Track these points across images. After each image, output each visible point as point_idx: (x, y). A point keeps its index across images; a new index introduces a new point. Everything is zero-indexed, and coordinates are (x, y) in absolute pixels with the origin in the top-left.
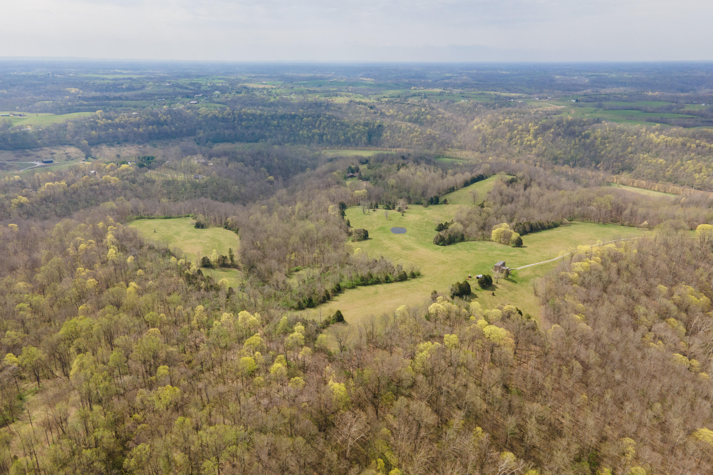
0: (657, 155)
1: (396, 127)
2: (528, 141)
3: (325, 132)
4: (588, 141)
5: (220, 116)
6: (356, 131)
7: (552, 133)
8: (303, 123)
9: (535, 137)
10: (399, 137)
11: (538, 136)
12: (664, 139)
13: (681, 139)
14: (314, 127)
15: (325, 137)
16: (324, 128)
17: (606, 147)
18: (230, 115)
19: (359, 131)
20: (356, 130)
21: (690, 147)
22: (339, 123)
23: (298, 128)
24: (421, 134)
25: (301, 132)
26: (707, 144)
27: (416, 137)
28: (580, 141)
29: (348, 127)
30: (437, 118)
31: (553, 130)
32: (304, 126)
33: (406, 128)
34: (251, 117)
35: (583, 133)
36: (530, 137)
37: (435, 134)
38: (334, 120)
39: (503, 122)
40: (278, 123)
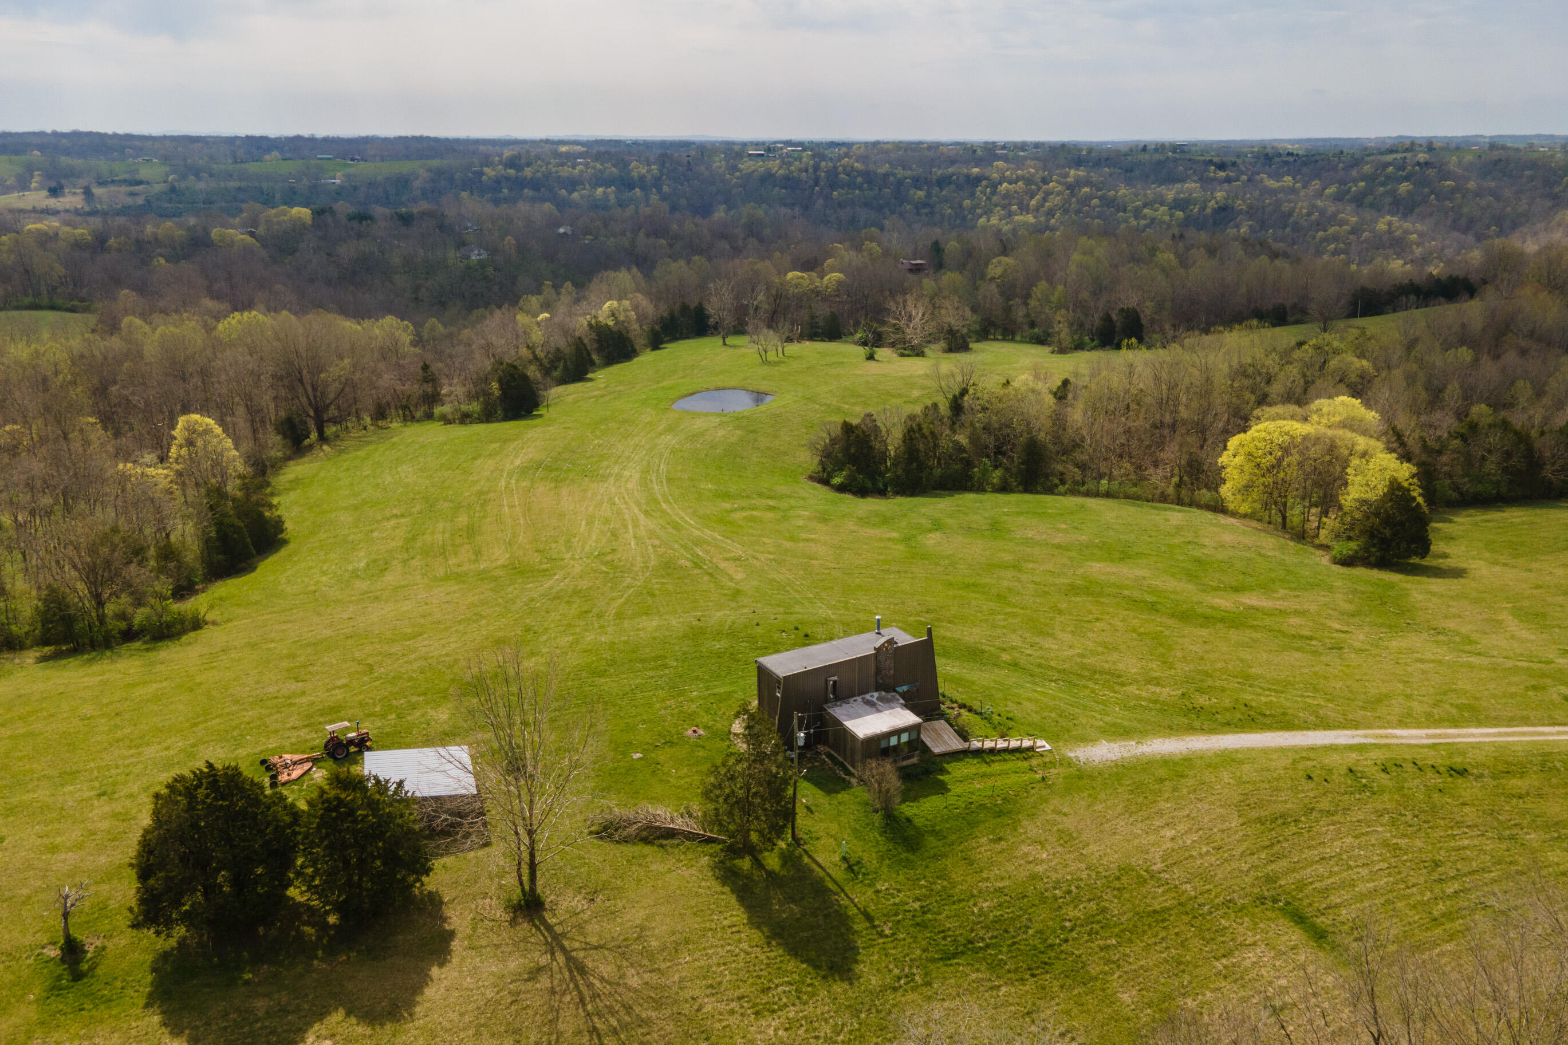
5: (781, 172)
6: (1143, 222)
8: (995, 198)
14: (1024, 208)
16: (1051, 213)
18: (806, 171)
19: (1153, 220)
20: (1145, 217)
22: (1101, 198)
23: (979, 211)
24: (1353, 231)
25: (982, 221)
27: (1336, 238)
30: (1432, 193)
32: (996, 206)
33: (1309, 214)
34: (859, 179)
37: (1407, 232)
40: (929, 195)
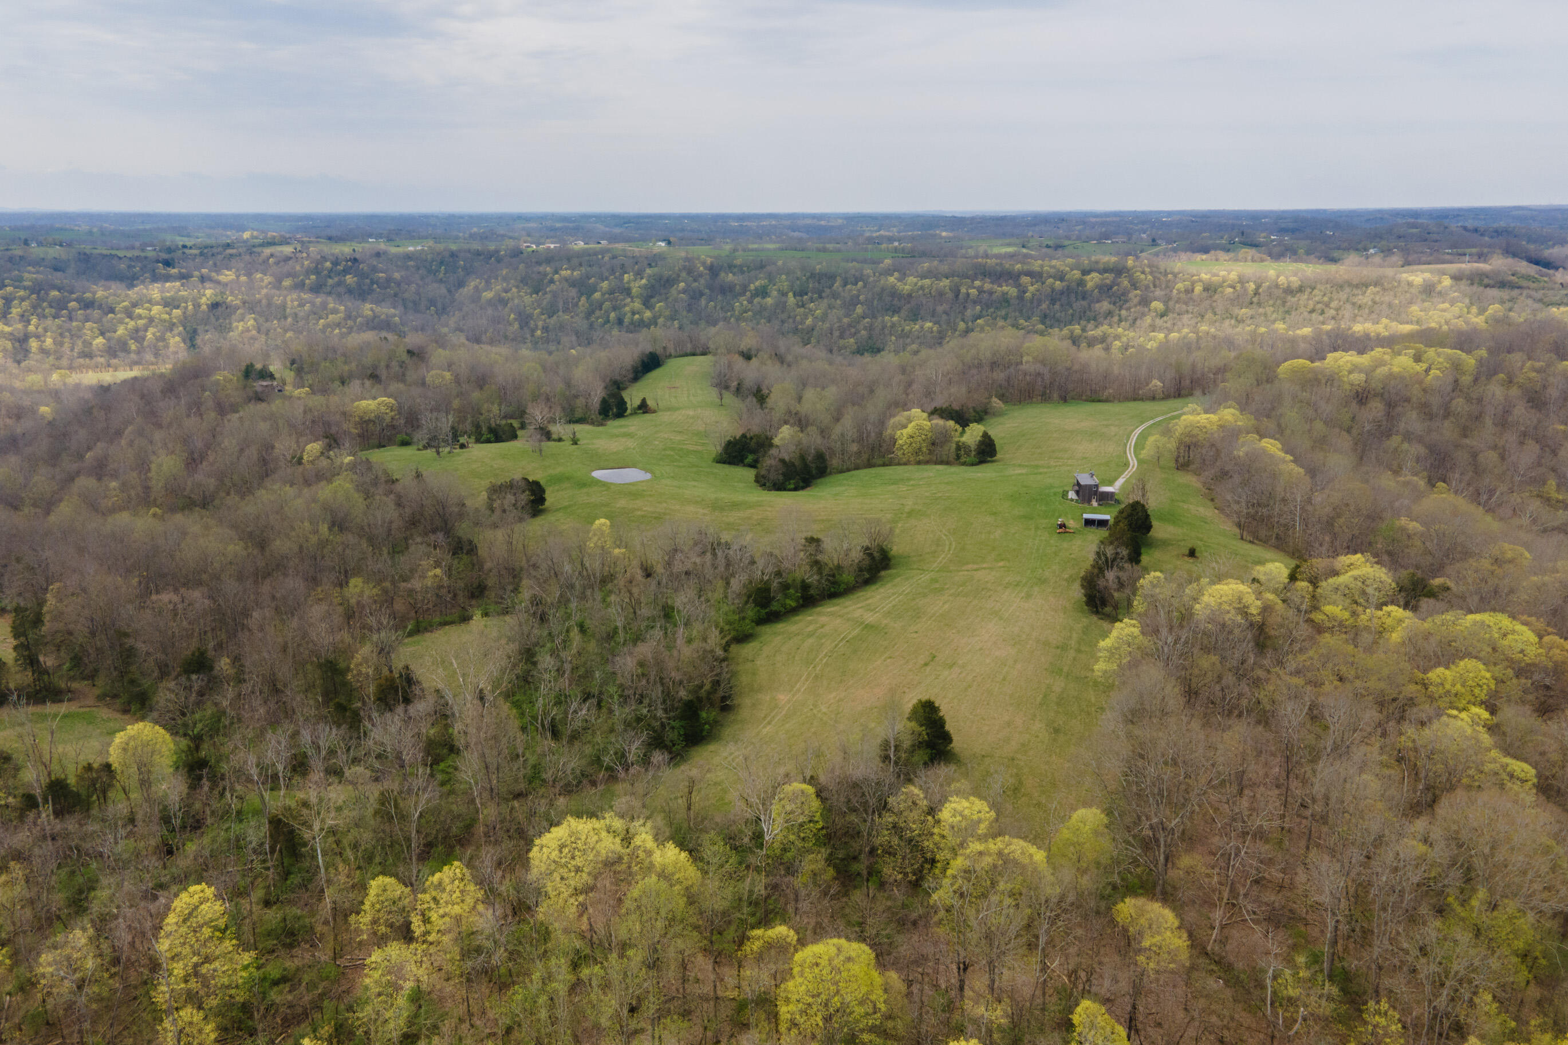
0: (915, 316)
1: (269, 305)
2: (634, 313)
3: (31, 328)
4: (769, 301)
7: (684, 291)
9: (647, 303)
10: (286, 331)
11: (653, 300)
12: (916, 284)
13: (946, 282)
15: (34, 344)
17: (811, 310)
21: (968, 294)
24: (347, 317)
26: (995, 287)
27: (337, 325)
28: (750, 302)
29: (112, 310)
31: (682, 285)
33: (301, 305)
35: (752, 287)
36: (637, 305)
38: (55, 293)
39: (556, 276)
